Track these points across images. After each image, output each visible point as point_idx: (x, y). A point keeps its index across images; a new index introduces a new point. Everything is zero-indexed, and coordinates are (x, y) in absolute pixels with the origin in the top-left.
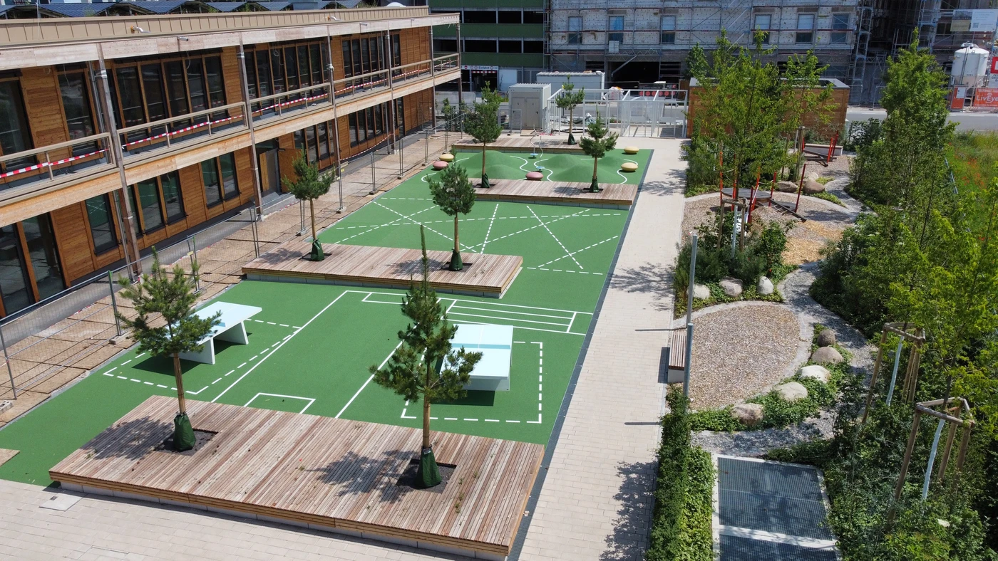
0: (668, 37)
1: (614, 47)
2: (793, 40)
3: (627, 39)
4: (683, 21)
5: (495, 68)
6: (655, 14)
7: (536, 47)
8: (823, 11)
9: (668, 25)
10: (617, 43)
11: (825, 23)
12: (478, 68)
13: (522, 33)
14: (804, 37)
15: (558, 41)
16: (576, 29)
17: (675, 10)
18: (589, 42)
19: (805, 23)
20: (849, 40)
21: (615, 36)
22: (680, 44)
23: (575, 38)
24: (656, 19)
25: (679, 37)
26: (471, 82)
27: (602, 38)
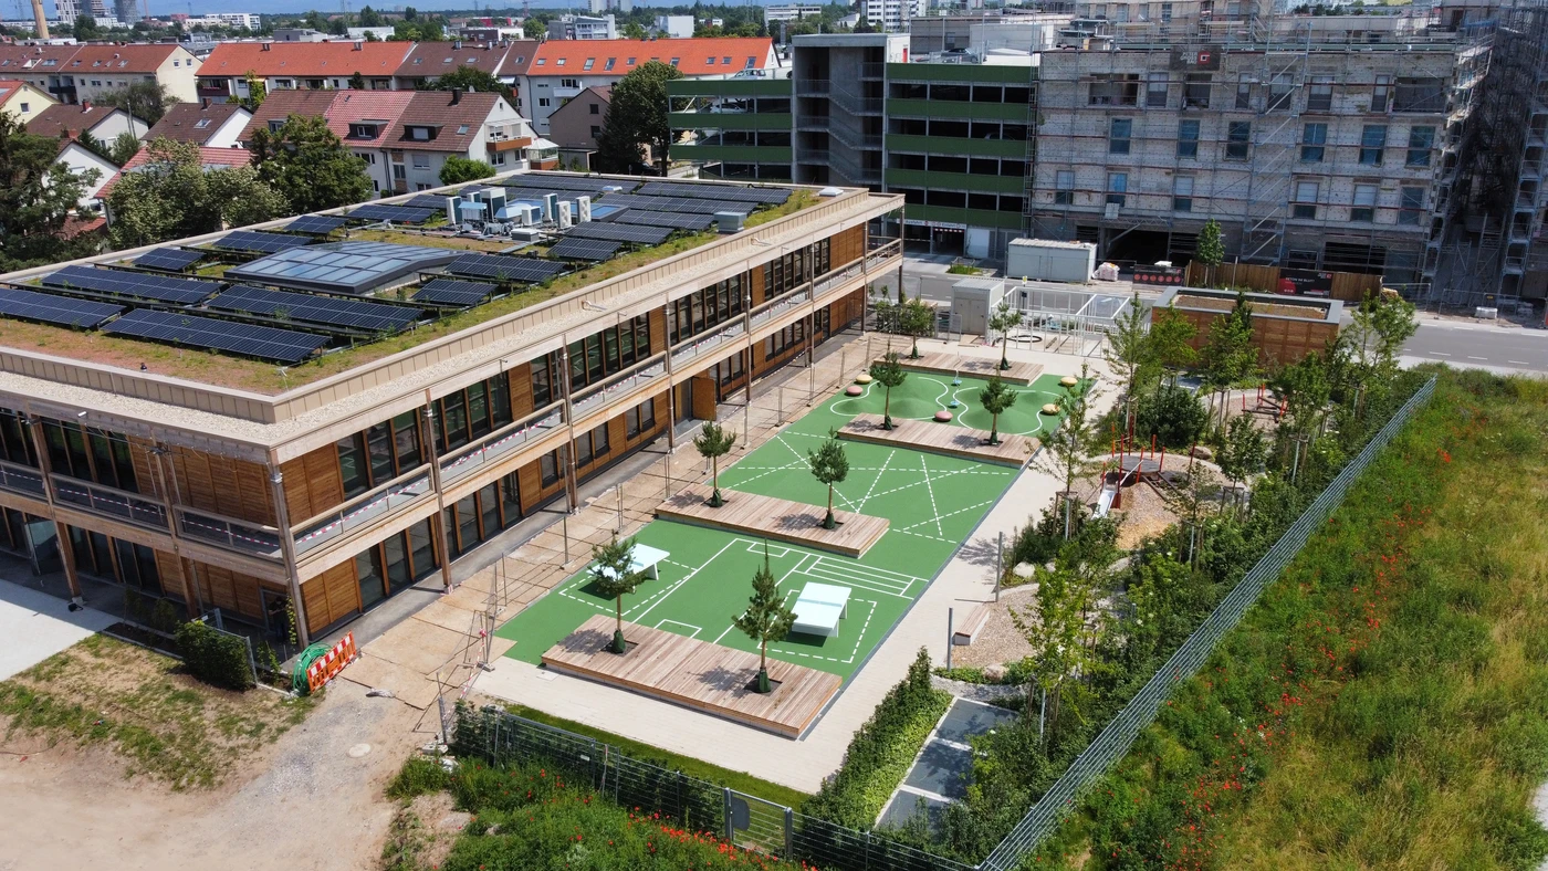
0: (1181, 203)
1: (1112, 212)
2: (1347, 216)
3: (1130, 202)
4: (1203, 184)
5: (963, 226)
6: (1168, 174)
7: (1014, 204)
8: (1388, 184)
9: (1183, 188)
10: (1117, 206)
11: (1391, 198)
12: (942, 225)
13: (999, 187)
14: (1360, 214)
15: (1043, 201)
16: (1066, 187)
17: (1193, 172)
18: (1081, 203)
19: (1364, 197)
20: (1422, 222)
21: (1115, 198)
22: (1198, 212)
23: (1064, 196)
24: (1168, 180)
25: (1197, 205)
26: (931, 241)
27: (1097, 200)
